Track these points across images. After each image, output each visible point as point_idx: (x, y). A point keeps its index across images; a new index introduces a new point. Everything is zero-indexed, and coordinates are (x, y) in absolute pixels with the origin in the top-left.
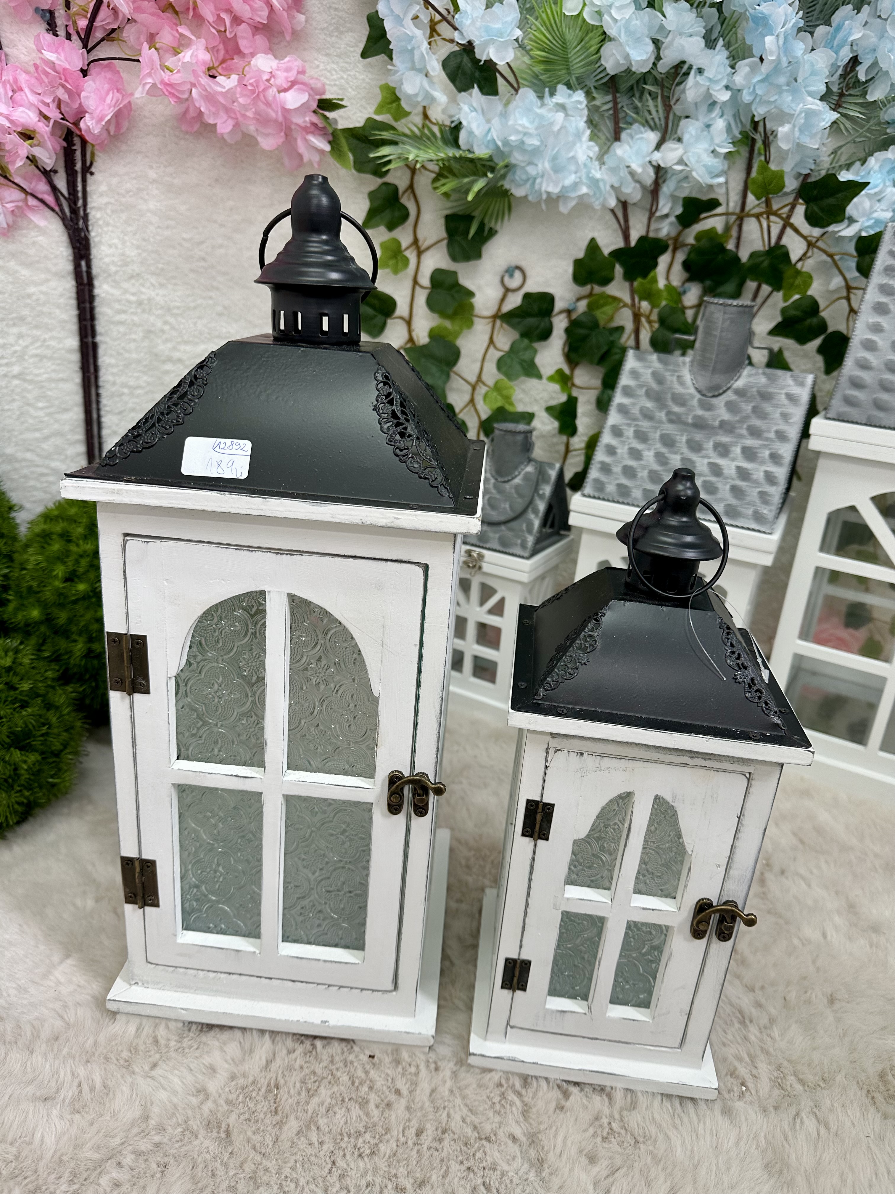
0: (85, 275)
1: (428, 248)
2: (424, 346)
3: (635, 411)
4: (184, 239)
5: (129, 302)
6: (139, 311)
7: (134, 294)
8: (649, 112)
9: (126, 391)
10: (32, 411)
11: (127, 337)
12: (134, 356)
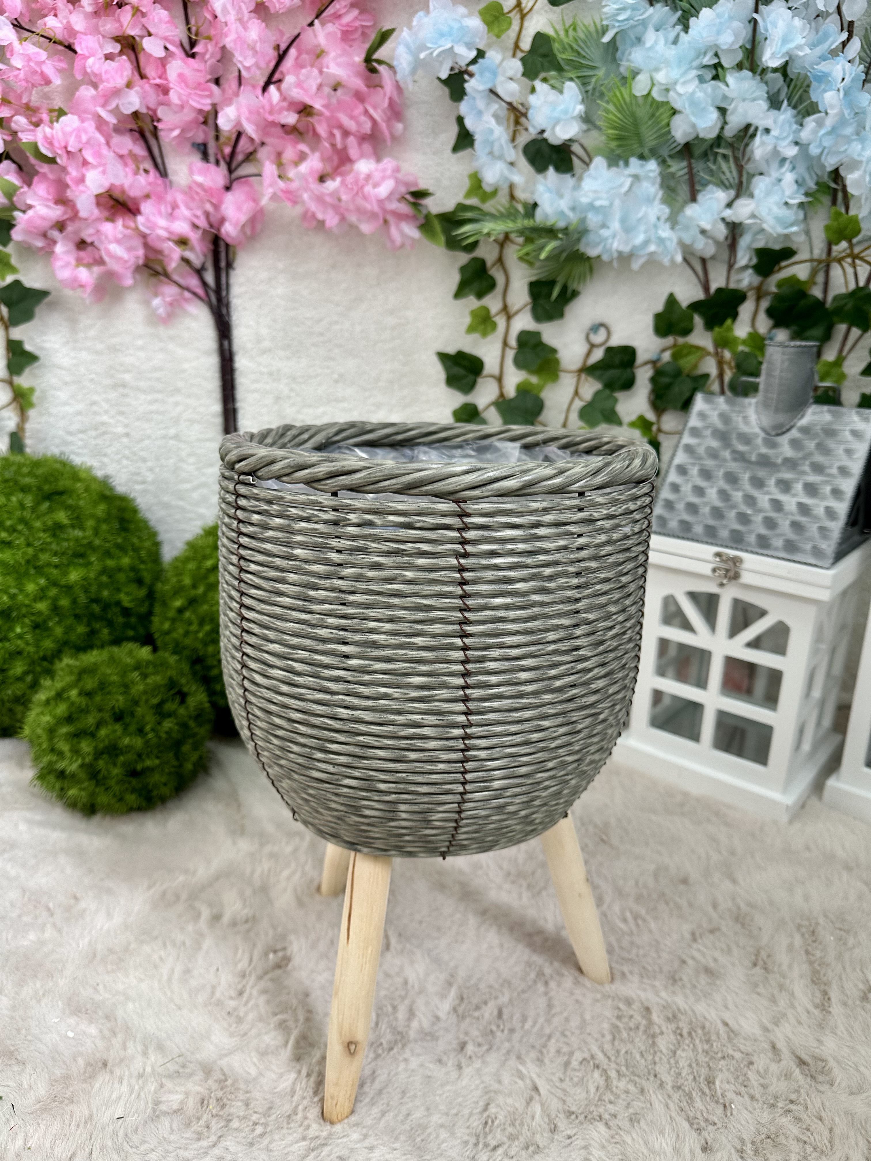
0: (227, 352)
1: (517, 313)
2: (511, 400)
3: (701, 451)
5: (262, 373)
6: (270, 380)
7: (266, 367)
8: (723, 173)
10: (184, 466)
11: (261, 403)
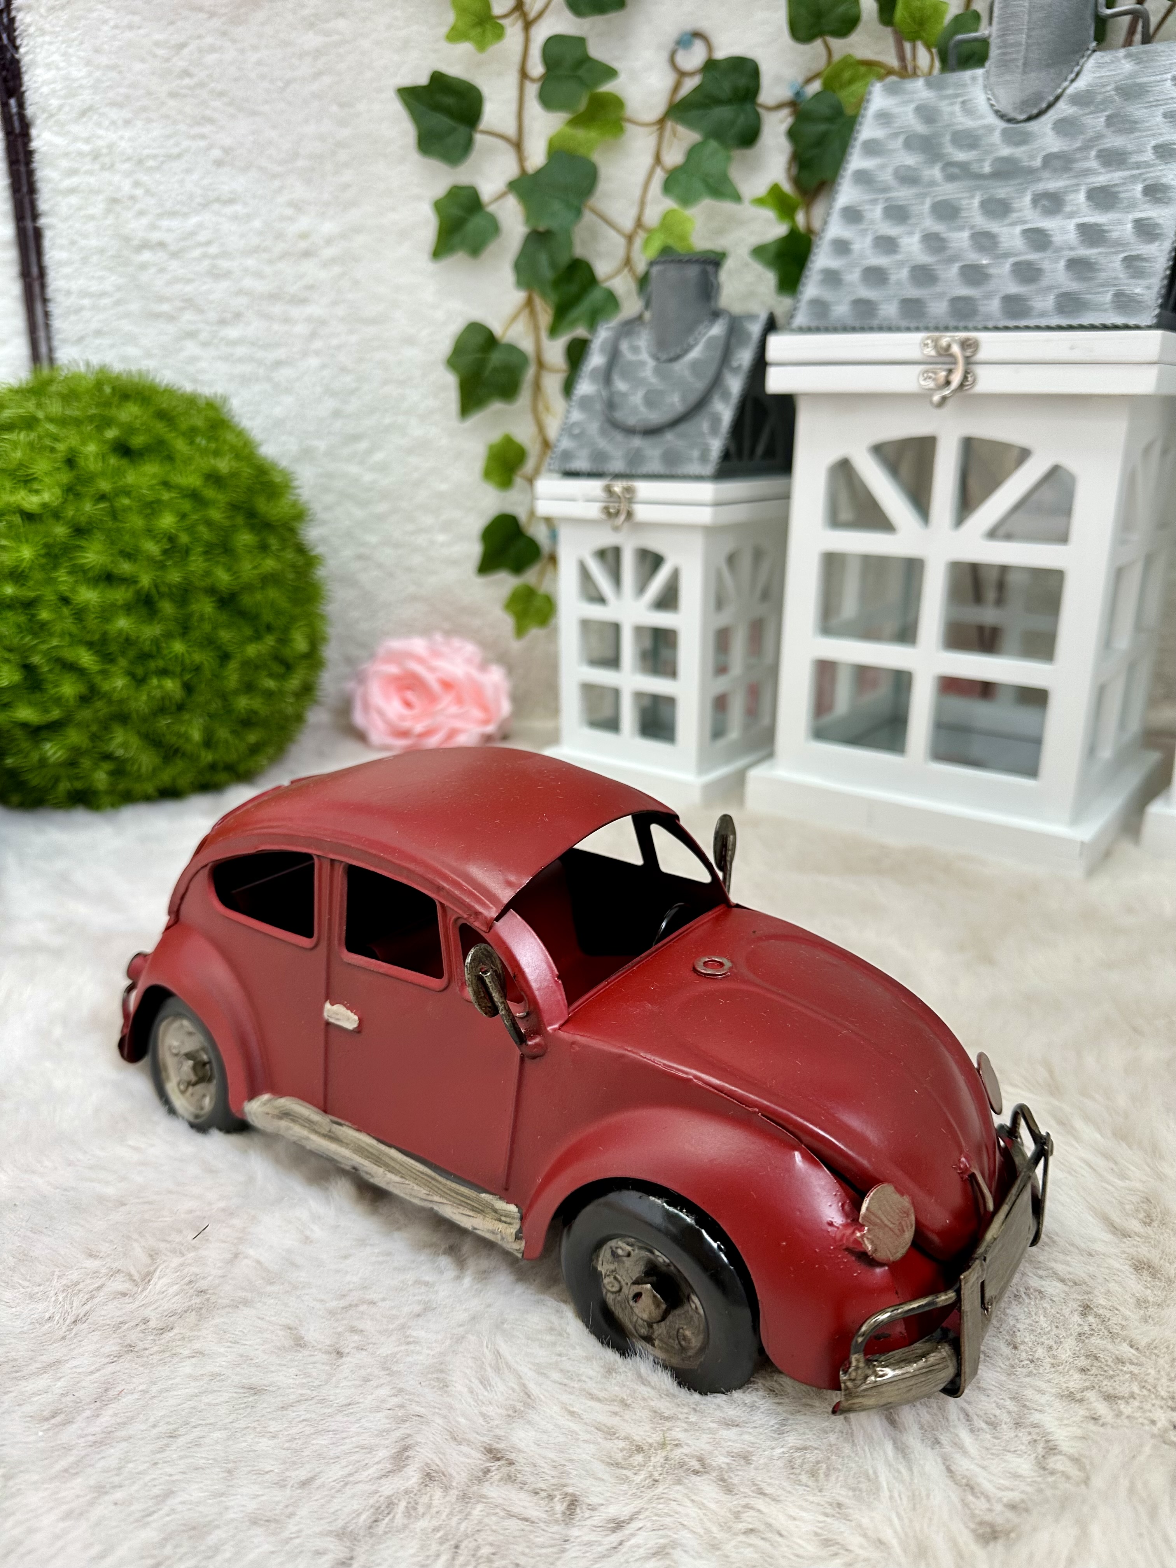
0: (16, 119)
1: (542, 14)
2: (541, 172)
4: (157, 44)
5: (81, 154)
6: (97, 167)
7: (87, 141)
9: (86, 302)
11: (82, 213)
12: (93, 242)
